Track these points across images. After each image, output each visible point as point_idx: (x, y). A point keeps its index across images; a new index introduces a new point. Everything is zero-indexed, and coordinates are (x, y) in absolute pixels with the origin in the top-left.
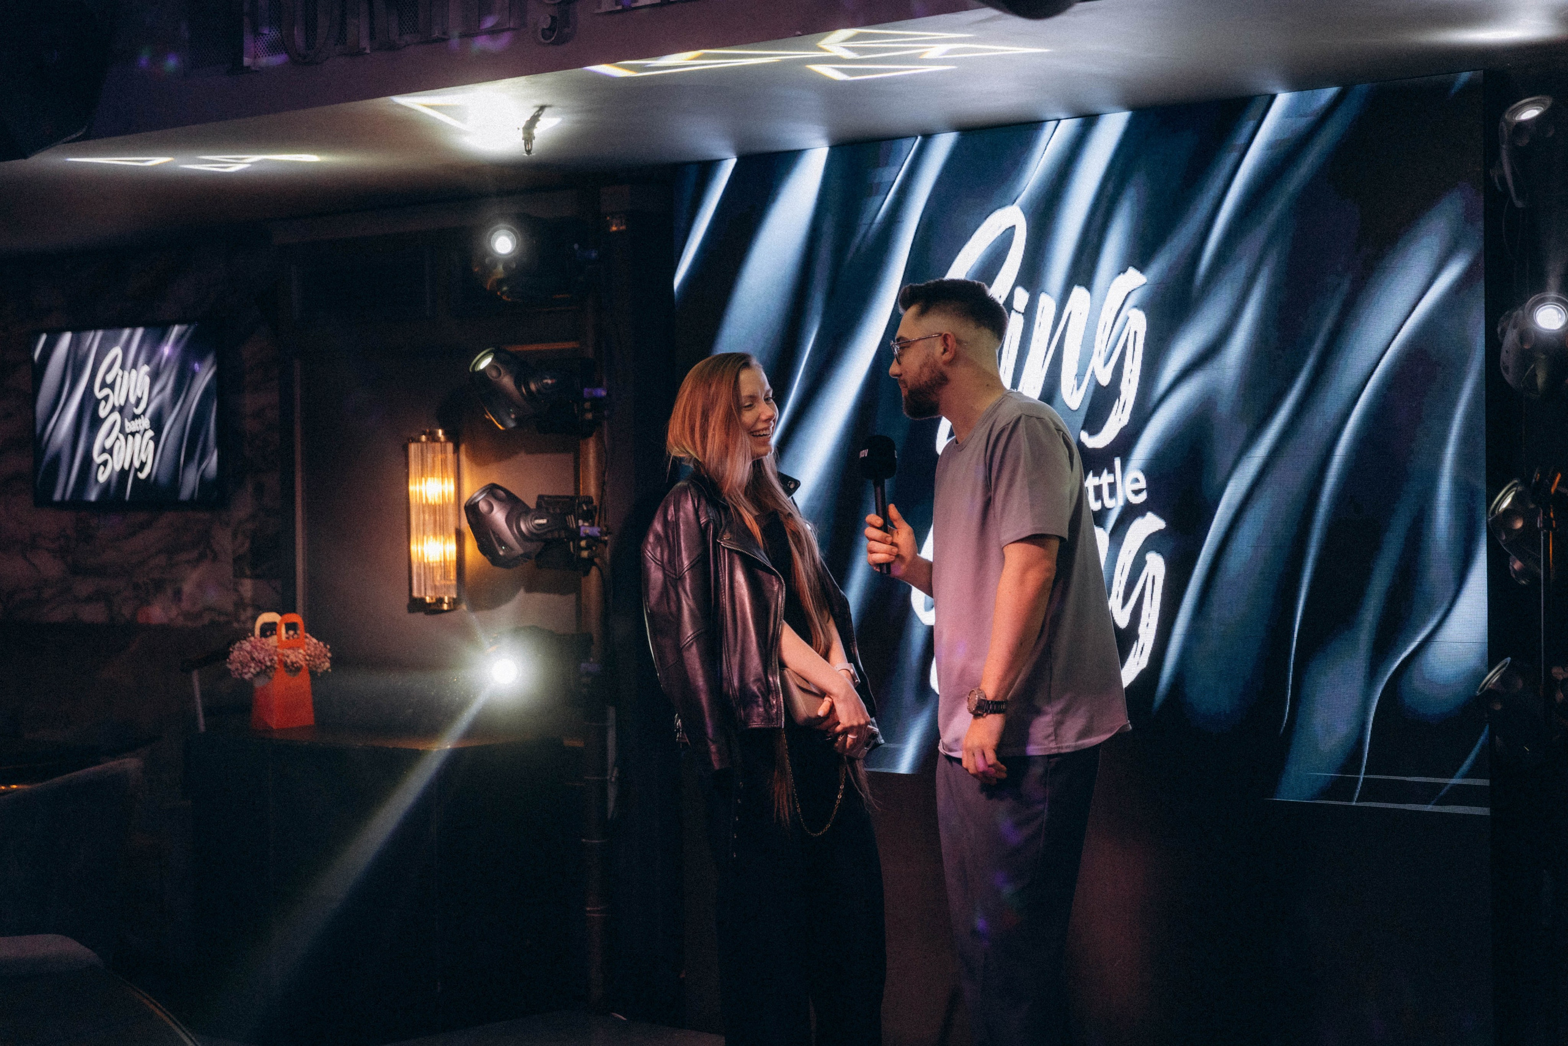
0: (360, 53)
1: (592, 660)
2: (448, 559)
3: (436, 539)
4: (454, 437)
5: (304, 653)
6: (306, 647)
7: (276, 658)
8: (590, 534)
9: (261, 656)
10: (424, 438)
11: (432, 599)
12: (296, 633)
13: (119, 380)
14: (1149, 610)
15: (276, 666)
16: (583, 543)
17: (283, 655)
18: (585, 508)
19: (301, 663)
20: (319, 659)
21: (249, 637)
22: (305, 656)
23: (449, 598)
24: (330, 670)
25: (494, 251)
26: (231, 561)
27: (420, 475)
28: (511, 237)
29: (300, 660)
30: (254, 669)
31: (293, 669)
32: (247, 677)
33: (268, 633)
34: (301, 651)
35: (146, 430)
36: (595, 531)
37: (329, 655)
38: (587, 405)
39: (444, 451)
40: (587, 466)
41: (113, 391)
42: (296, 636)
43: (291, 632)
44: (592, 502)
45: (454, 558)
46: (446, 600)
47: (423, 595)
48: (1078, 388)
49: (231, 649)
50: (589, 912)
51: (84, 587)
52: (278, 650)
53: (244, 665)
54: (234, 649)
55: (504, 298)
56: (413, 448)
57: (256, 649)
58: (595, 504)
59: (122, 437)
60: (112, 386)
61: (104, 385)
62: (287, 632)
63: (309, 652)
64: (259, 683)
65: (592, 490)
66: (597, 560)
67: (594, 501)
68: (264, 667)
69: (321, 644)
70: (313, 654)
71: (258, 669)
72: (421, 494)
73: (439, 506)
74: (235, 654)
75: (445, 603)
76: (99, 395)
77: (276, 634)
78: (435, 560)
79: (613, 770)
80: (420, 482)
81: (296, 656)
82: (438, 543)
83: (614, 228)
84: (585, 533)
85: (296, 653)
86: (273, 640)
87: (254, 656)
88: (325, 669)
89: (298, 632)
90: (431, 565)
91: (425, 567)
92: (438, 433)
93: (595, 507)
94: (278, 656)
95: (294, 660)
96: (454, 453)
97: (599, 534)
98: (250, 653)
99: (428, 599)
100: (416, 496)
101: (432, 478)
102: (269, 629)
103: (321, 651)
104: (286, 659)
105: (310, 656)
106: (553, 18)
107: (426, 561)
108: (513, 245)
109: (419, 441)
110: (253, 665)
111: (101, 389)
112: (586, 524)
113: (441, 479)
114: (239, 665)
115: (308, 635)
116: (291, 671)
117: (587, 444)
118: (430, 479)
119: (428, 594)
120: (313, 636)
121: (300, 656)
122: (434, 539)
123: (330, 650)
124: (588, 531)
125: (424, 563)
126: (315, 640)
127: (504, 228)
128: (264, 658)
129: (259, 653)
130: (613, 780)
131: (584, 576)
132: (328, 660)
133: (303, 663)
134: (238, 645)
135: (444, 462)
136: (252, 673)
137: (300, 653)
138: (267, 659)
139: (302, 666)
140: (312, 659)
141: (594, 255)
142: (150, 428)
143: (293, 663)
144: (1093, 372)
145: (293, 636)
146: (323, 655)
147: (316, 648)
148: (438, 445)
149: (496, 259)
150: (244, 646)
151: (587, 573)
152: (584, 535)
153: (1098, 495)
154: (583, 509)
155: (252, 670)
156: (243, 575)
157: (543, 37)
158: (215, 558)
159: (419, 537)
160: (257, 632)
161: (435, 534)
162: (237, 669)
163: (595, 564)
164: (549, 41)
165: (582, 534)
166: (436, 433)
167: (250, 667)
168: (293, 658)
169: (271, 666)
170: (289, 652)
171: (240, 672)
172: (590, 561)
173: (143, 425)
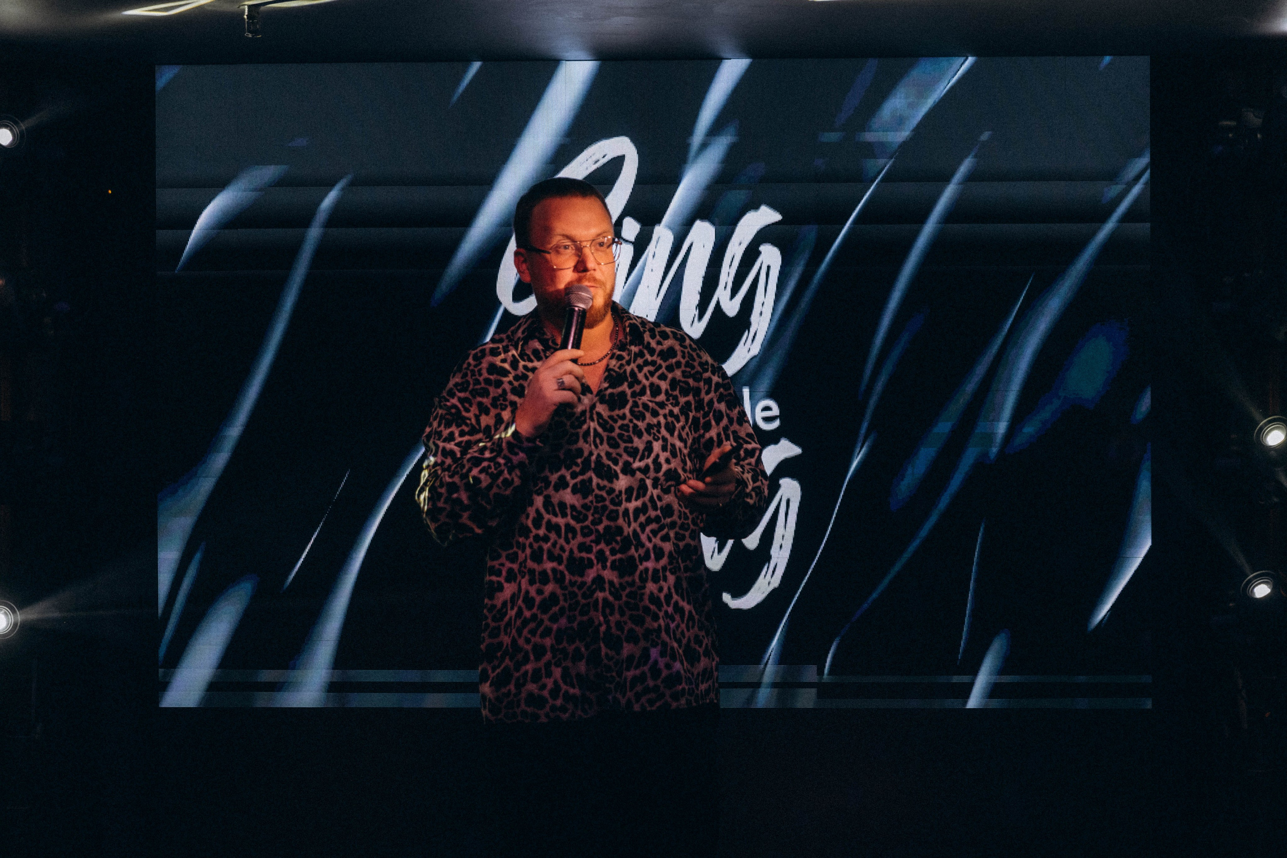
14: (782, 532)
48: (700, 318)
144: (718, 303)
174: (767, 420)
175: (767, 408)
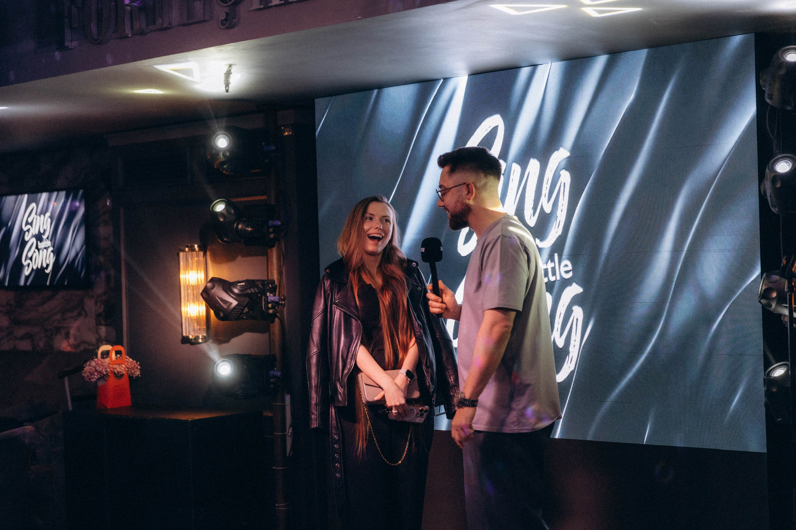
0: (127, 37)
1: (276, 369)
2: (201, 315)
3: (194, 304)
4: (203, 248)
5: (125, 367)
6: (126, 364)
7: (108, 370)
8: (273, 300)
9: (101, 370)
10: (187, 249)
11: (193, 337)
12: (121, 356)
13: (35, 221)
14: (575, 338)
15: (109, 374)
16: (270, 305)
17: (113, 368)
18: (271, 286)
19: (123, 372)
20: (134, 370)
21: (94, 358)
22: (125, 368)
23: (202, 336)
24: (140, 376)
25: (217, 146)
26: (94, 316)
27: (185, 270)
28: (226, 139)
29: (123, 370)
30: (97, 376)
31: (119, 376)
32: (93, 380)
33: (105, 357)
34: (123, 366)
35: (49, 247)
36: (276, 298)
37: (139, 367)
38: (271, 230)
39: (198, 256)
40: (272, 264)
41: (32, 227)
42: (121, 358)
43: (118, 356)
44: (275, 283)
45: (204, 314)
46: (200, 337)
47: (188, 334)
48: (534, 215)
49: (85, 365)
50: (277, 506)
51: (20, 331)
52: (110, 365)
53: (92, 374)
54: (86, 365)
55: (224, 172)
56: (181, 254)
57: (98, 366)
58: (276, 284)
59: (36, 251)
60: (31, 224)
61: (27, 223)
62: (116, 355)
63: (128, 366)
64: (100, 384)
65: (275, 277)
66: (278, 314)
67: (276, 282)
68: (102, 375)
69: (135, 361)
70: (130, 367)
71: (99, 376)
72: (186, 279)
73: (196, 286)
74: (87, 368)
75: (200, 338)
76: (25, 229)
77: (109, 357)
78: (194, 316)
79: (289, 429)
80: (186, 274)
81: (120, 368)
82: (195, 305)
83: (286, 133)
84: (271, 300)
85: (121, 367)
86: (107, 360)
87: (97, 369)
88: (137, 375)
89: (122, 355)
90: (192, 318)
91: (188, 319)
92: (195, 246)
93: (276, 285)
94: (110, 368)
95: (119, 370)
96: (204, 256)
97: (278, 300)
98: (95, 367)
99: (191, 337)
100: (183, 281)
101: (192, 271)
102: (106, 354)
103: (135, 366)
104: (115, 370)
105: (128, 368)
106: (227, 14)
107: (189, 316)
108: (227, 143)
109: (184, 251)
110: (96, 374)
111: (26, 225)
112: (271, 295)
113: (196, 271)
114: (88, 374)
115: (127, 357)
116: (118, 376)
117: (272, 252)
118: (190, 272)
119: (190, 333)
120: (130, 358)
121: (123, 368)
122: (193, 304)
123: (139, 365)
124: (272, 299)
125: (188, 317)
126: (131, 360)
127: (222, 134)
128: (102, 370)
129: (100, 367)
130: (289, 434)
131: (271, 323)
132: (139, 370)
133: (124, 373)
134: (88, 363)
135: (198, 262)
136: (96, 378)
137: (122, 367)
138: (104, 370)
139: (123, 374)
140: (129, 370)
141: (273, 148)
142: (51, 246)
143: (118, 372)
144: (542, 206)
145: (119, 358)
146: (136, 367)
147: (132, 364)
148: (194, 253)
149: (218, 151)
150: (92, 364)
151: (273, 322)
152: (270, 301)
153: (546, 274)
154: (269, 286)
155: (96, 377)
156: (101, 324)
157: (222, 25)
158: (86, 315)
159: (185, 302)
160: (99, 355)
161: (194, 302)
162: (88, 376)
163: (277, 317)
164: (224, 27)
165: (269, 300)
166: (193, 246)
167: (95, 375)
168: (118, 369)
169: (106, 374)
170: (116, 366)
171: (89, 377)
172: (274, 315)
173: (48, 244)
174: (567, 272)
175: (566, 266)
